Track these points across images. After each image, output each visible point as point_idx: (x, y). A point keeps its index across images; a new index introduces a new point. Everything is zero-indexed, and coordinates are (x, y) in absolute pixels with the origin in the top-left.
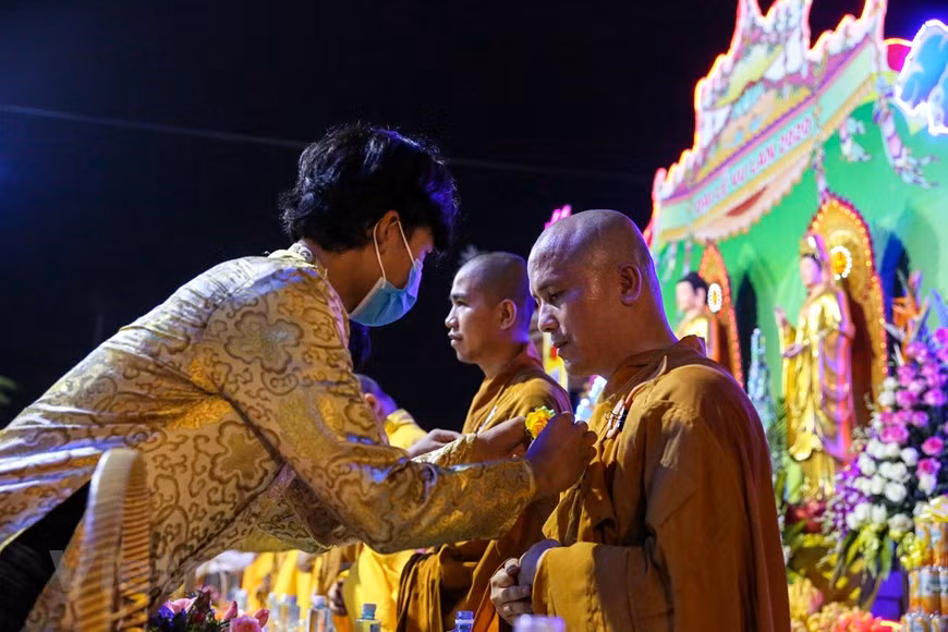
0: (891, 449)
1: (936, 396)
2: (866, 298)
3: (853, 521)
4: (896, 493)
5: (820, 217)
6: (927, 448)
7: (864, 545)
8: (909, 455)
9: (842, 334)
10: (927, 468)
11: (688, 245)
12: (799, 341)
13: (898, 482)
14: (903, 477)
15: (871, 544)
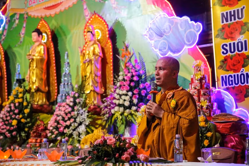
0: (124, 92)
1: (137, 78)
2: (105, 46)
3: (113, 111)
4: (127, 104)
5: (91, 19)
6: (135, 92)
7: (117, 117)
8: (130, 94)
9: (100, 57)
10: (135, 97)
11: (25, 16)
12: (87, 57)
13: (127, 101)
14: (129, 99)
15: (119, 117)
